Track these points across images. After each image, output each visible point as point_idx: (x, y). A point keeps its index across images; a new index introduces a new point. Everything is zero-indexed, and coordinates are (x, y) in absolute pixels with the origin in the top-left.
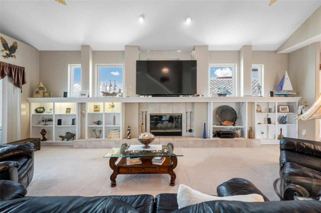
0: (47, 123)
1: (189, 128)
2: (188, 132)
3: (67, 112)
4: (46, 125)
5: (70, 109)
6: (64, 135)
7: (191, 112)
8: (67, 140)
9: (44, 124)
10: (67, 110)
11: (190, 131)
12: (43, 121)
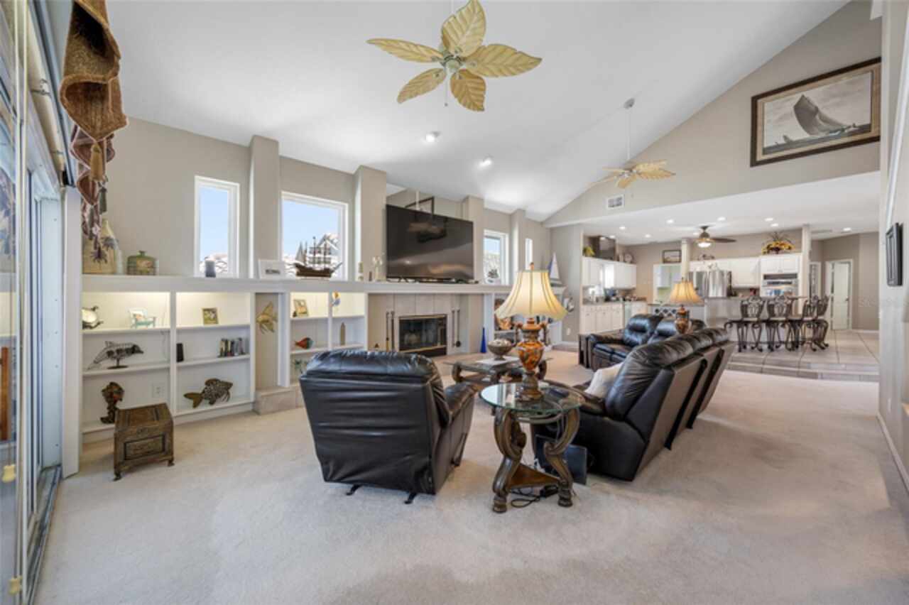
0: (121, 363)
1: (456, 340)
2: (455, 347)
3: (206, 321)
4: (118, 367)
5: (213, 311)
6: (199, 388)
7: (459, 311)
8: (208, 401)
9: (114, 363)
10: (205, 314)
11: (458, 344)
12: (110, 354)
